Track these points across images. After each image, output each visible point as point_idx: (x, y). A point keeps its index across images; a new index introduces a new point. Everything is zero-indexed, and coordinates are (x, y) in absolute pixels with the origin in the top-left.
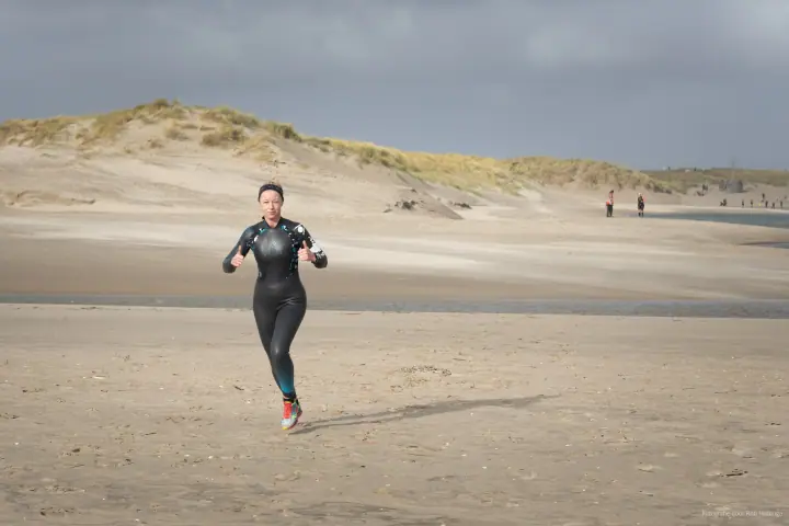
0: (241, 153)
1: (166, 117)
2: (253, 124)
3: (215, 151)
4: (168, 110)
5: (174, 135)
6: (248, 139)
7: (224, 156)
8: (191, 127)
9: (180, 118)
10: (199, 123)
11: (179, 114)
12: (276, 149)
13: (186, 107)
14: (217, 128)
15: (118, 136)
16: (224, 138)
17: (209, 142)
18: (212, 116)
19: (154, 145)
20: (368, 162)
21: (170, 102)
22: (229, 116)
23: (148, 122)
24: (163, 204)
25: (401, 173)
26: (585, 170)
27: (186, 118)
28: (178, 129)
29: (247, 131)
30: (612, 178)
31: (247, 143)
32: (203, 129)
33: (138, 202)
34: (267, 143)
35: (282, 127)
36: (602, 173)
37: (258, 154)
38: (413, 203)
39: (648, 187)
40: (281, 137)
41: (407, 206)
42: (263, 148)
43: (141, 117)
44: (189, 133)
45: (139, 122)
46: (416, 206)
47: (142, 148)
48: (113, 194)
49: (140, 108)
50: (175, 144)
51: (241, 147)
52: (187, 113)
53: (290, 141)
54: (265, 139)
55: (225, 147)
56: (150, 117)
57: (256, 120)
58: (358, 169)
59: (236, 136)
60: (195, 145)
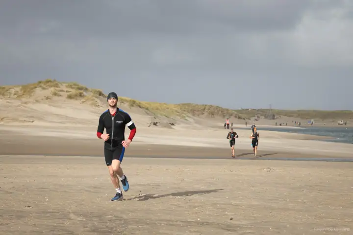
0: (83, 102)
1: (51, 86)
2: (86, 90)
3: (73, 101)
4: (52, 84)
5: (55, 94)
6: (86, 96)
7: (76, 103)
8: (62, 91)
9: (57, 87)
10: (65, 89)
11: (56, 86)
12: (98, 100)
13: (59, 83)
14: (73, 91)
15: (32, 94)
16: (76, 95)
17: (70, 97)
18: (71, 87)
19: (47, 98)
20: (133, 106)
21: (52, 80)
22: (77, 87)
23: (44, 89)
24: (61, 123)
25: (146, 110)
26: (209, 109)
27: (60, 87)
28: (57, 92)
29: (85, 93)
30: (220, 112)
31: (86, 98)
32: (67, 92)
33: (50, 122)
34: (94, 98)
35: (99, 91)
36: (216, 111)
37: (91, 102)
38: (157, 123)
39: (236, 117)
40: (98, 95)
41: (155, 124)
42: (93, 100)
43: (41, 87)
44: (61, 93)
45: (40, 88)
46: (158, 124)
47: (42, 99)
48: (40, 119)
49: (40, 82)
50: (56, 98)
51: (83, 100)
52: (60, 85)
53: (100, 97)
54: (93, 96)
55: (76, 99)
56: (45, 86)
57: (87, 88)
58: (129, 109)
59: (81, 95)
60: (64, 98)
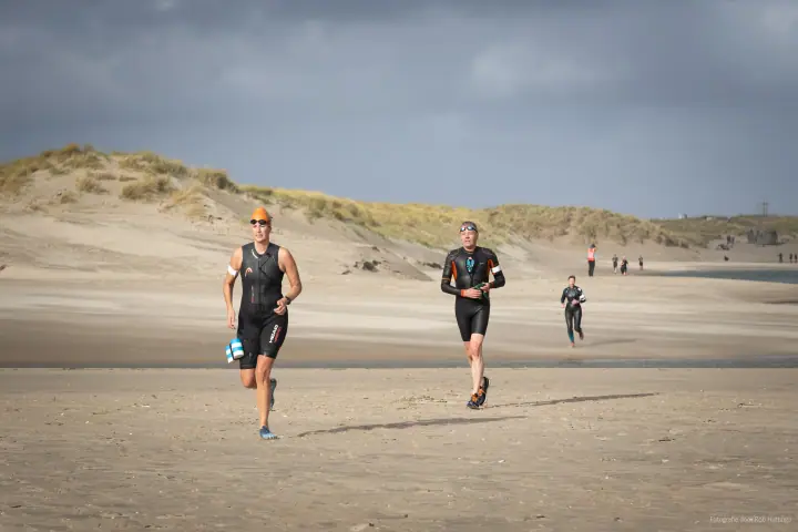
0: (168, 208)
1: (78, 166)
2: (181, 172)
3: (138, 206)
4: (80, 158)
5: (88, 187)
6: (176, 190)
7: (149, 210)
8: (110, 177)
9: (96, 167)
10: (118, 172)
11: (93, 162)
12: (210, 202)
13: (101, 154)
14: (141, 178)
15: (23, 189)
16: (147, 189)
17: (130, 194)
18: (133, 165)
19: (66, 199)
20: (319, 216)
21: (81, 148)
22: (153, 164)
23: (57, 173)
24: (81, 269)
25: (359, 228)
26: (581, 221)
27: (102, 167)
28: (94, 181)
29: (174, 181)
30: (614, 229)
31: (176, 196)
32: (123, 179)
33: (52, 267)
34: (199, 195)
35: (215, 175)
36: (602, 224)
37: (190, 207)
38: (375, 263)
39: (659, 240)
40: (215, 187)
41: (369, 267)
42: (196, 200)
43: (48, 166)
44: (104, 184)
45: (46, 173)
46: (378, 267)
47: (51, 203)
48: (26, 259)
49: (48, 155)
50: (90, 198)
51: (168, 201)
52: (103, 160)
53: (225, 191)
54: (197, 190)
55: (149, 200)
56: (59, 166)
57: (185, 165)
58: (309, 225)
59: (162, 188)
60: (114, 199)
